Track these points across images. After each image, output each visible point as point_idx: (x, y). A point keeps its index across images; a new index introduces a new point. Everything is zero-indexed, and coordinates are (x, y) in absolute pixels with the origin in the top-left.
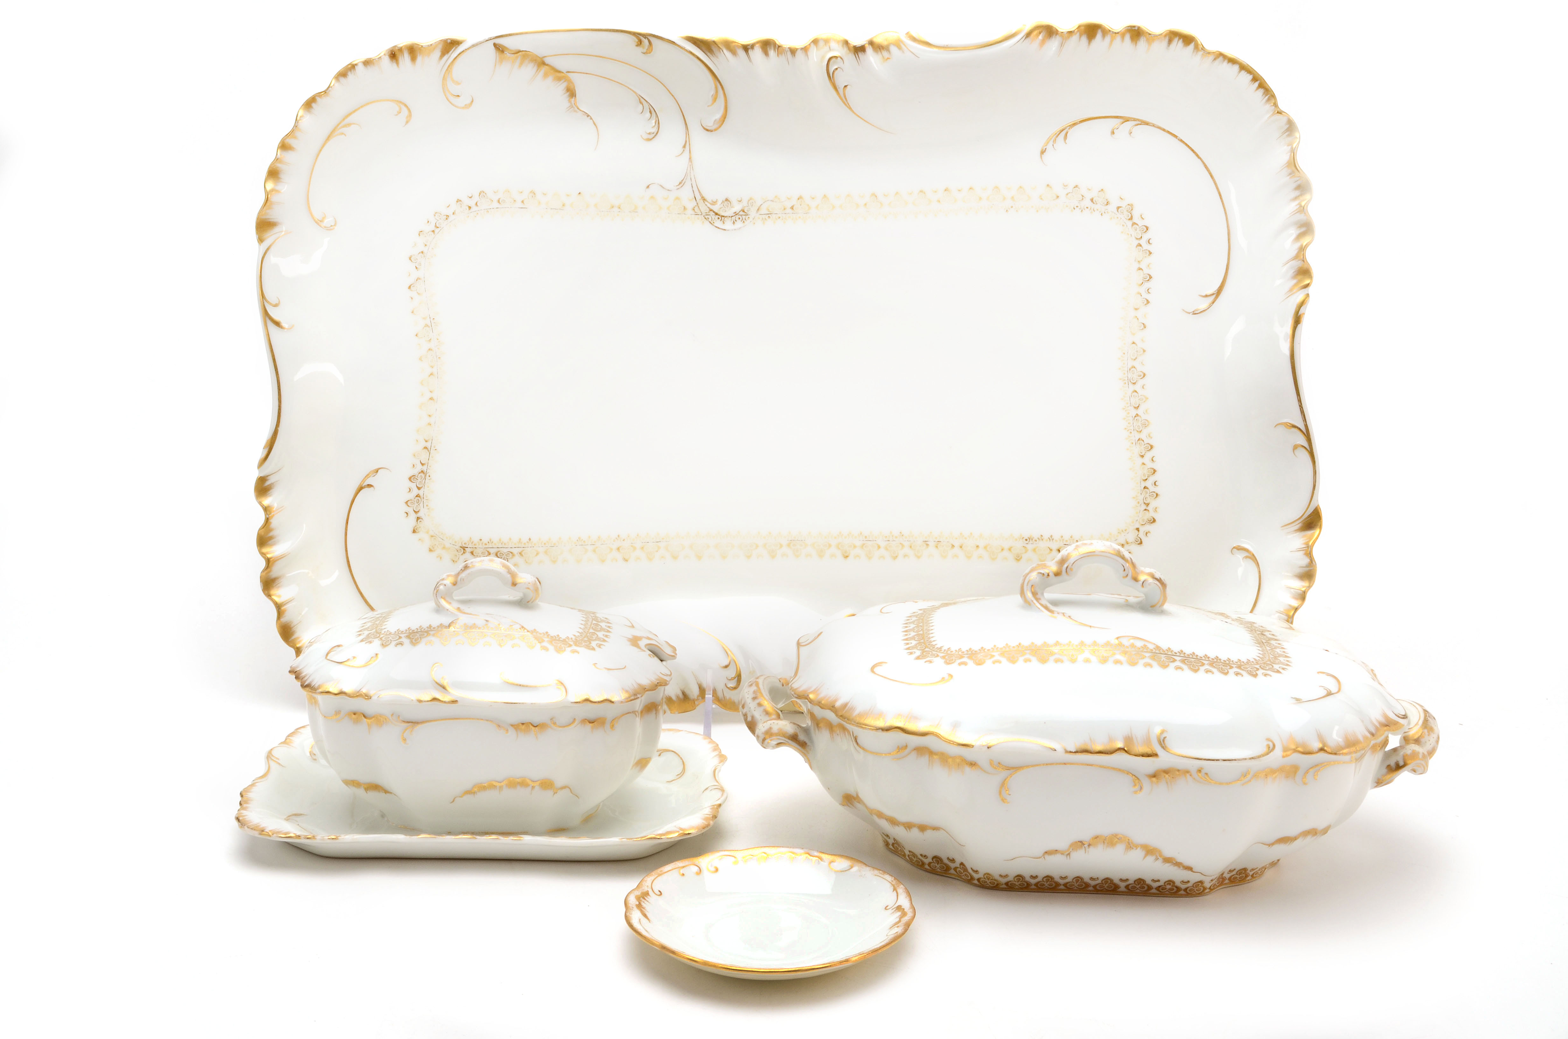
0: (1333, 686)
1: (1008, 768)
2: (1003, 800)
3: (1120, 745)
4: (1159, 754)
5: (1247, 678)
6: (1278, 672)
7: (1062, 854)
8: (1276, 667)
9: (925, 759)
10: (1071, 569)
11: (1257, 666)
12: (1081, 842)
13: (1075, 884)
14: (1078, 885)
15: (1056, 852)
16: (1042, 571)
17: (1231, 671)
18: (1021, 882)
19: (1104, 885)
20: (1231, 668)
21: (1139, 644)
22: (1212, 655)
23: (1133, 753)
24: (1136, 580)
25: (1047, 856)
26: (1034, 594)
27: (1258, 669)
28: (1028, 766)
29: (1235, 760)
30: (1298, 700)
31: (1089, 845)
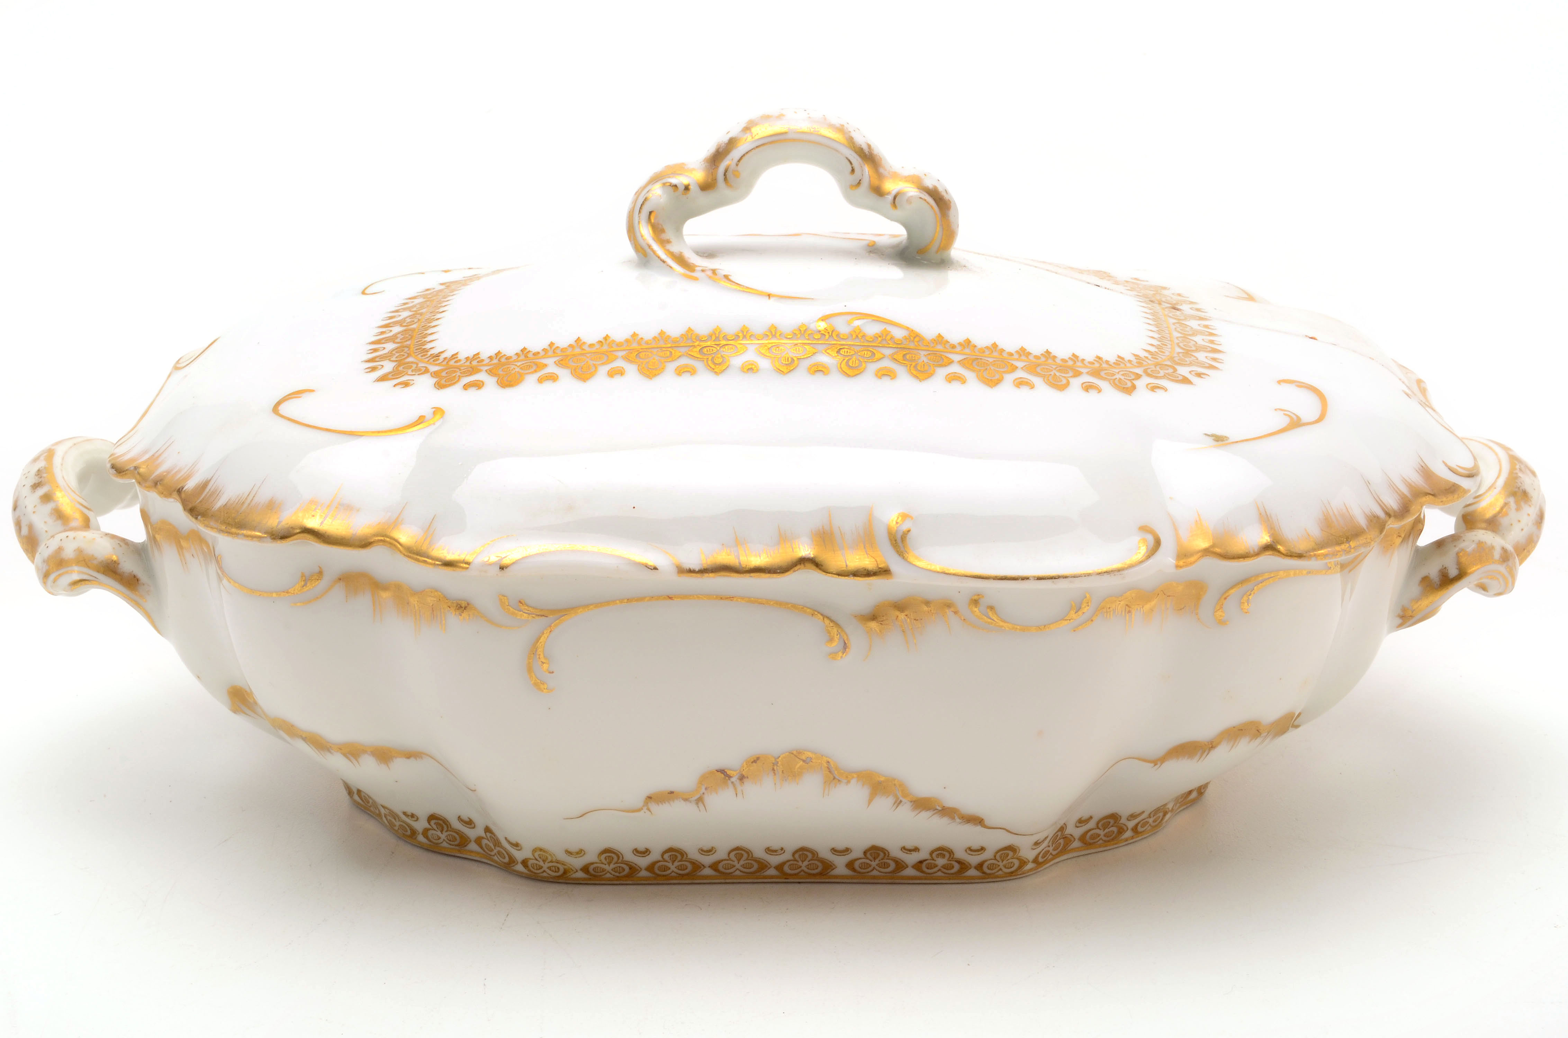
0: (1307, 407)
1: (543, 613)
2: (539, 685)
3: (805, 550)
4: (893, 568)
5: (1110, 395)
6: (1185, 381)
7: (686, 800)
8: (1183, 371)
9: (363, 601)
10: (737, 174)
11: (1139, 371)
12: (722, 771)
13: (736, 863)
14: (743, 866)
15: (670, 796)
16: (674, 181)
17: (1076, 383)
18: (616, 863)
19: (800, 863)
20: (1077, 374)
21: (872, 329)
22: (1036, 349)
23: (833, 569)
24: (878, 191)
25: (653, 807)
26: (658, 230)
27: (1138, 376)
28: (586, 606)
29: (1066, 577)
30: (1219, 439)
31: (742, 778)
